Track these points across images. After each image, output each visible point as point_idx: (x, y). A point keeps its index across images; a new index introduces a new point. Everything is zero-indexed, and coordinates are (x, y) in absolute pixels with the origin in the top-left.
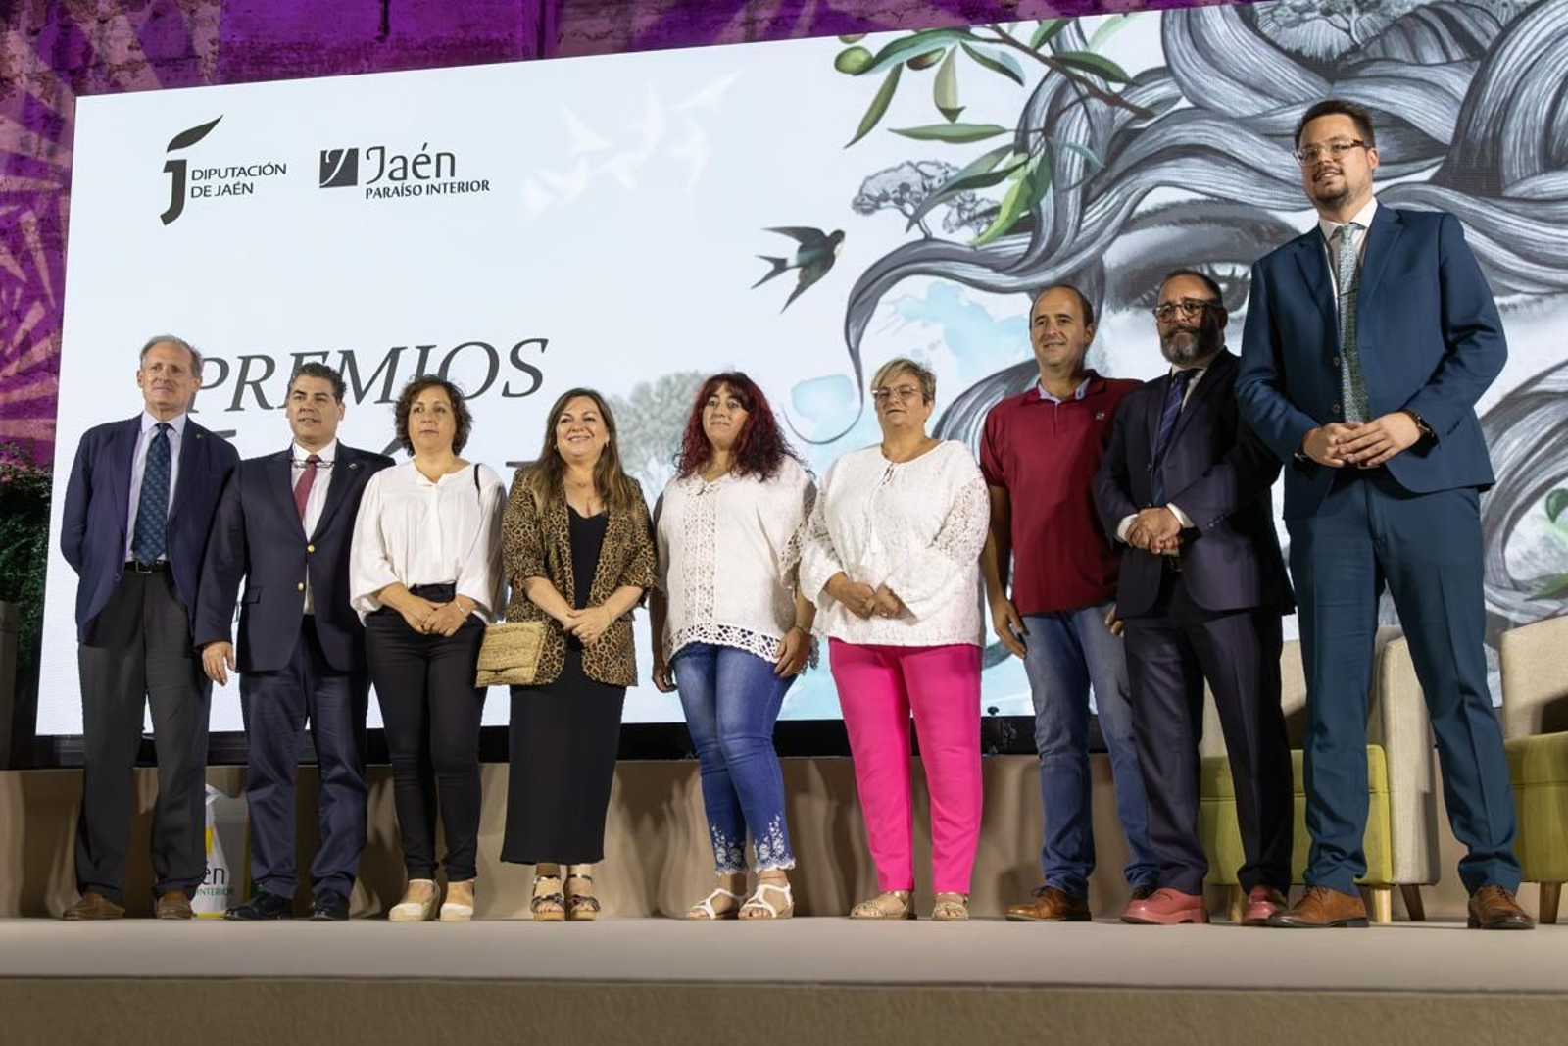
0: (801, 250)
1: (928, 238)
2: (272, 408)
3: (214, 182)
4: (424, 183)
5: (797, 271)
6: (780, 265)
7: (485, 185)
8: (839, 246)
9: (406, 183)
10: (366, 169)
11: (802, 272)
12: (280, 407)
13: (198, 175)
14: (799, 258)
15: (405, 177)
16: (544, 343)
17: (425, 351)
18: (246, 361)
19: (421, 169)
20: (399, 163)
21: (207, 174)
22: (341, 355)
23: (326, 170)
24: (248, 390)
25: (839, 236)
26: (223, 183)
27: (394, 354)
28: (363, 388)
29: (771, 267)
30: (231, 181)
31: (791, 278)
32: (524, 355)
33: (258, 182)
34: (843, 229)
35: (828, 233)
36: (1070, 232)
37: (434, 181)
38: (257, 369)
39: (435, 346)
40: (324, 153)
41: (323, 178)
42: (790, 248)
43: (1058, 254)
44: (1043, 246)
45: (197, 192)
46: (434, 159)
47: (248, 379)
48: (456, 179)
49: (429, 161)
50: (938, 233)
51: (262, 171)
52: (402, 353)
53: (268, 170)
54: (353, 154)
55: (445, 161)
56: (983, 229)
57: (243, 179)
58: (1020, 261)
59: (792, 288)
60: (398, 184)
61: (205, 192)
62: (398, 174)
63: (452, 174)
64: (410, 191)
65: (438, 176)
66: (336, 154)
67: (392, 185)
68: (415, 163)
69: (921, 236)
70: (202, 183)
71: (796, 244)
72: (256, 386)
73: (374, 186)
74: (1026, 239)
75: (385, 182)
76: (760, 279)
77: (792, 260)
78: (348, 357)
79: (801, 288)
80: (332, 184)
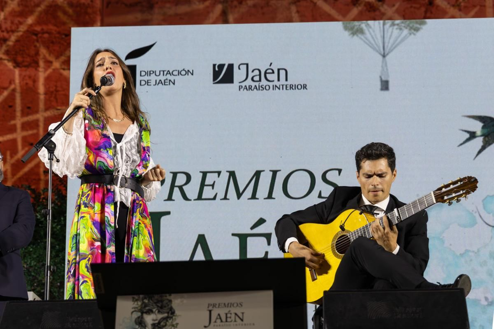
0: (483, 127)
2: (190, 200)
3: (153, 78)
4: (271, 84)
5: (481, 139)
6: (473, 135)
7: (305, 87)
9: (261, 84)
10: (239, 75)
11: (484, 139)
12: (195, 200)
13: (143, 73)
14: (482, 131)
15: (260, 80)
16: (340, 171)
17: (275, 173)
18: (175, 175)
19: (269, 76)
20: (257, 72)
21: (149, 73)
22: (228, 174)
23: (216, 74)
24: (176, 190)
26: (158, 79)
27: (258, 174)
28: (241, 191)
29: (468, 136)
30: (162, 78)
31: (478, 142)
32: (329, 176)
33: (178, 79)
37: (276, 83)
38: (181, 180)
39: (280, 170)
40: (214, 65)
41: (215, 79)
42: (477, 127)
45: (143, 83)
46: (276, 72)
47: (176, 184)
48: (289, 83)
49: (273, 72)
51: (179, 73)
52: (262, 173)
53: (183, 73)
54: (231, 66)
55: (282, 73)
57: (169, 77)
59: (480, 147)
60: (257, 84)
61: (147, 83)
62: (257, 78)
63: (286, 80)
64: (263, 88)
65: (279, 80)
66: (221, 66)
67: (253, 84)
68: (266, 73)
70: (146, 78)
71: (482, 125)
72: (181, 188)
73: (243, 84)
75: (249, 82)
76: (462, 142)
77: (479, 133)
78: (232, 174)
79: (483, 148)
80: (219, 82)
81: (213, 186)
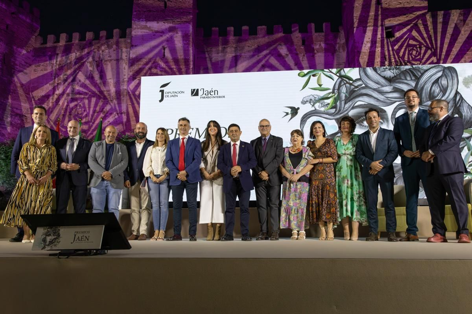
0: (291, 111)
1: (316, 109)
3: (170, 94)
4: (212, 96)
5: (290, 115)
6: (287, 114)
7: (224, 97)
8: (299, 110)
9: (208, 96)
10: (200, 93)
13: (166, 93)
15: (208, 95)
19: (211, 93)
20: (207, 92)
21: (168, 93)
23: (192, 93)
25: (298, 108)
26: (172, 95)
28: (201, 135)
29: (285, 114)
30: (173, 94)
31: (289, 116)
33: (179, 95)
34: (299, 107)
35: (296, 108)
36: (342, 109)
37: (214, 95)
40: (192, 90)
41: (192, 94)
42: (289, 111)
43: (341, 112)
44: (338, 111)
45: (166, 96)
46: (214, 91)
48: (218, 95)
49: (213, 92)
50: (317, 108)
51: (179, 92)
53: (181, 92)
54: (198, 90)
55: (216, 92)
56: (326, 108)
57: (175, 94)
58: (333, 114)
59: (290, 118)
60: (207, 96)
61: (168, 96)
62: (207, 94)
63: (217, 94)
64: (209, 97)
65: (215, 94)
66: (194, 90)
67: (205, 96)
68: (210, 92)
69: (314, 109)
70: (167, 95)
71: (291, 110)
73: (202, 96)
74: (334, 110)
75: (204, 95)
76: (283, 116)
77: (290, 113)
78: (197, 129)
79: (291, 118)
80: (193, 96)
81: (190, 133)
